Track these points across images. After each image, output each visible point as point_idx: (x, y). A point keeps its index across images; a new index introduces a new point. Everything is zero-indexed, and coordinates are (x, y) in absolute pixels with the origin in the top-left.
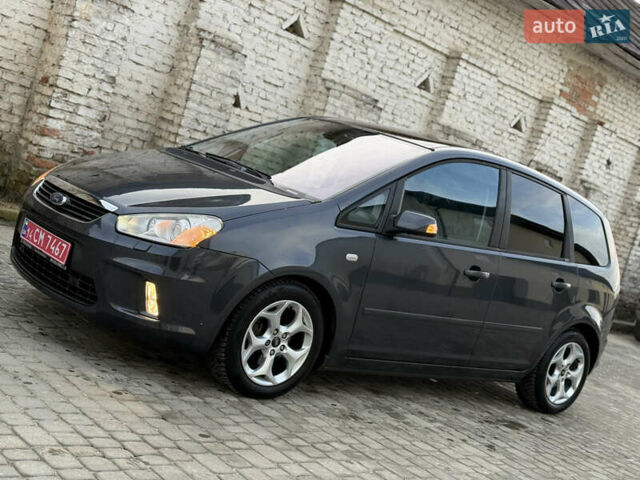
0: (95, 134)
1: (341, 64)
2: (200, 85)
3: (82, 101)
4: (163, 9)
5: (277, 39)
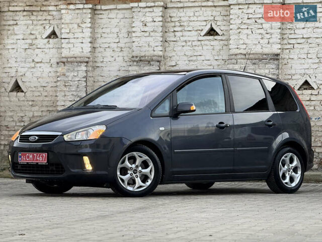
1: (243, 42)
4: (121, 54)
5: (199, 43)
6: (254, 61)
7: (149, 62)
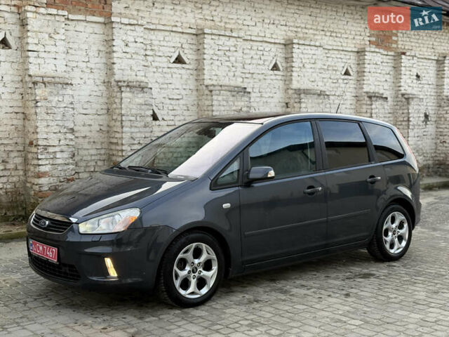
0: (71, 167)
1: (215, 73)
2: (128, 116)
3: (57, 149)
4: (91, 76)
5: (169, 70)
6: (233, 93)
7: (143, 88)
